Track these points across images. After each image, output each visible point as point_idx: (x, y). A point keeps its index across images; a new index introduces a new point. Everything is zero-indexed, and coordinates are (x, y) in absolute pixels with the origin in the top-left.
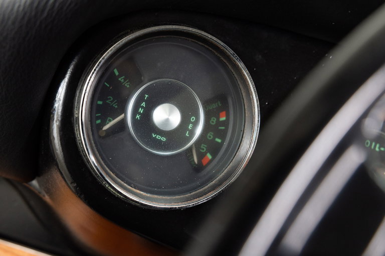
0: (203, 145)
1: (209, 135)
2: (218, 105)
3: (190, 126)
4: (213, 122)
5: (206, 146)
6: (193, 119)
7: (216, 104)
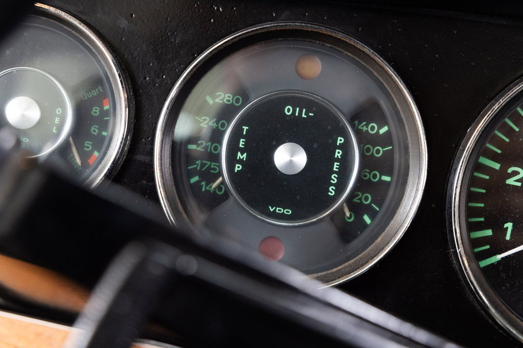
0: (87, 142)
1: (92, 129)
2: (99, 90)
3: (56, 120)
4: (95, 113)
5: (91, 143)
6: (59, 111)
7: (97, 90)
